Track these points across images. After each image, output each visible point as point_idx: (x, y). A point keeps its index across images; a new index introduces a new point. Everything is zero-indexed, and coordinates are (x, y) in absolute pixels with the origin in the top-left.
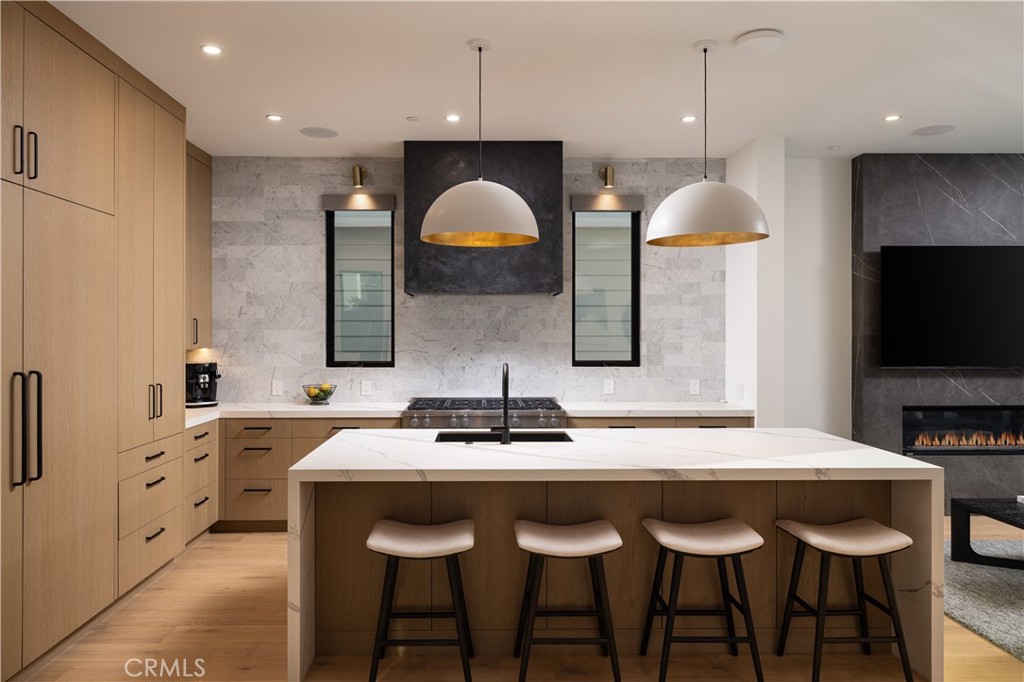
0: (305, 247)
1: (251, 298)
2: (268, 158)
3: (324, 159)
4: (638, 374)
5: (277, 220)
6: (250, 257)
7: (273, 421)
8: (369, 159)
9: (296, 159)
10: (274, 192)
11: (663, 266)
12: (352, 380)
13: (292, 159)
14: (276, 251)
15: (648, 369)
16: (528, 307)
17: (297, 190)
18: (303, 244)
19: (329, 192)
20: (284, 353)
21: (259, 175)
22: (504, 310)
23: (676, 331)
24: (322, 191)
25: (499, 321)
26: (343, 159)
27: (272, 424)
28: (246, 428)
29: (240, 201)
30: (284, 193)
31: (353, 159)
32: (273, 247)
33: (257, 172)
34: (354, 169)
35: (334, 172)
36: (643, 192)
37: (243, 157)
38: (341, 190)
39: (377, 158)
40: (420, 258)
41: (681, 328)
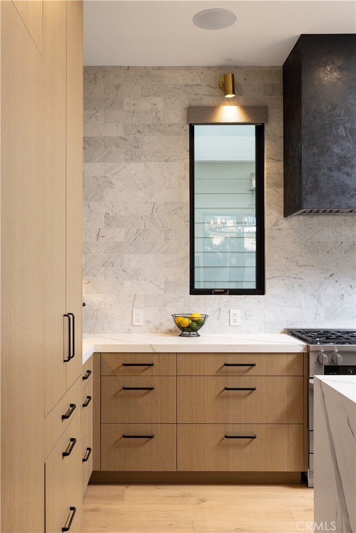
0: (168, 163)
1: (109, 219)
3: (189, 68)
5: (138, 135)
6: (108, 175)
7: (155, 356)
8: (237, 67)
9: (159, 68)
10: (134, 105)
12: (220, 309)
13: (153, 68)
14: (137, 168)
17: (159, 102)
18: (166, 161)
19: (194, 104)
20: (145, 279)
21: (119, 86)
24: (187, 103)
26: (209, 68)
27: (154, 360)
28: (124, 365)
29: (98, 114)
30: (145, 105)
31: (220, 68)
32: (133, 164)
33: (117, 83)
34: (225, 76)
35: (199, 82)
37: (102, 67)
38: (207, 101)
39: (247, 67)
40: (320, 169)
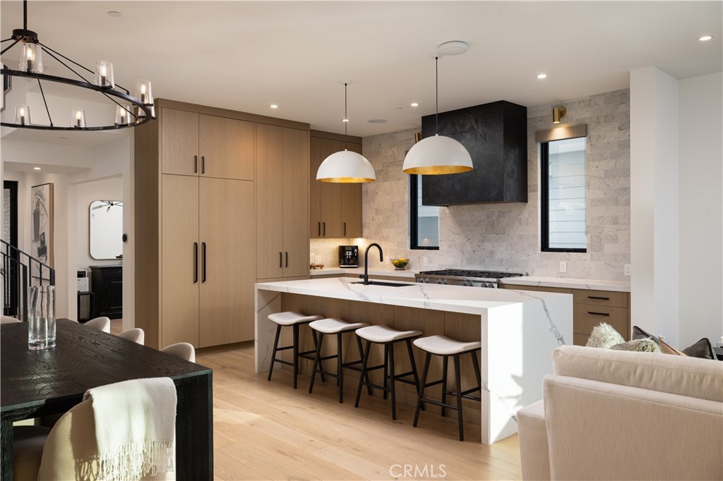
1: (377, 211)
2: (384, 134)
4: (584, 258)
5: (387, 168)
11: (603, 176)
12: (419, 257)
14: (387, 185)
15: (592, 255)
16: (511, 211)
17: (395, 150)
20: (390, 241)
22: (496, 212)
23: (613, 226)
25: (494, 221)
30: (390, 152)
32: (386, 183)
36: (587, 122)
41: (617, 223)
